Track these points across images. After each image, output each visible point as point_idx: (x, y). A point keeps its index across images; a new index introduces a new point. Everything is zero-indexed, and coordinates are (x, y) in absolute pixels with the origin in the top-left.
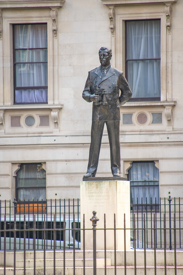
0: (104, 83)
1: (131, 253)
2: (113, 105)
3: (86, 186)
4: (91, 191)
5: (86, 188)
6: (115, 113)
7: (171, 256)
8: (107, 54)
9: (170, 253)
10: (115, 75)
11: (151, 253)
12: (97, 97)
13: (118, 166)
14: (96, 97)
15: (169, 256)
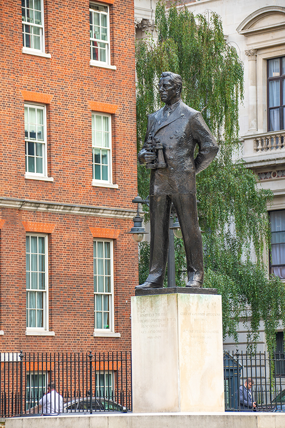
0: (163, 132)
1: (147, 418)
2: (177, 167)
3: (137, 304)
4: (144, 312)
5: (138, 308)
6: (181, 181)
7: (226, 423)
8: (169, 83)
9: (224, 418)
10: (183, 117)
11: (186, 417)
12: (148, 154)
13: (196, 270)
14: (146, 156)
15: (223, 423)
